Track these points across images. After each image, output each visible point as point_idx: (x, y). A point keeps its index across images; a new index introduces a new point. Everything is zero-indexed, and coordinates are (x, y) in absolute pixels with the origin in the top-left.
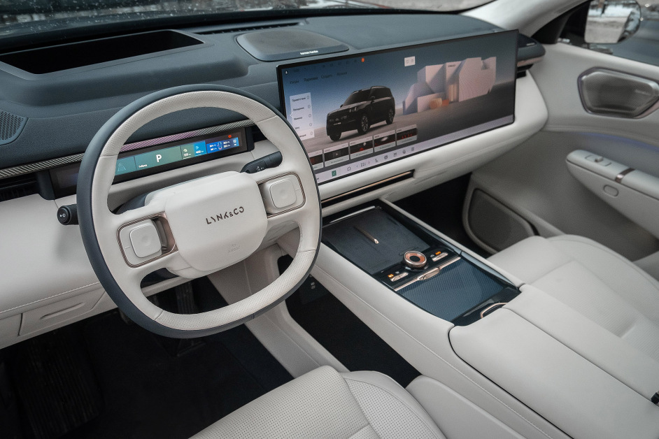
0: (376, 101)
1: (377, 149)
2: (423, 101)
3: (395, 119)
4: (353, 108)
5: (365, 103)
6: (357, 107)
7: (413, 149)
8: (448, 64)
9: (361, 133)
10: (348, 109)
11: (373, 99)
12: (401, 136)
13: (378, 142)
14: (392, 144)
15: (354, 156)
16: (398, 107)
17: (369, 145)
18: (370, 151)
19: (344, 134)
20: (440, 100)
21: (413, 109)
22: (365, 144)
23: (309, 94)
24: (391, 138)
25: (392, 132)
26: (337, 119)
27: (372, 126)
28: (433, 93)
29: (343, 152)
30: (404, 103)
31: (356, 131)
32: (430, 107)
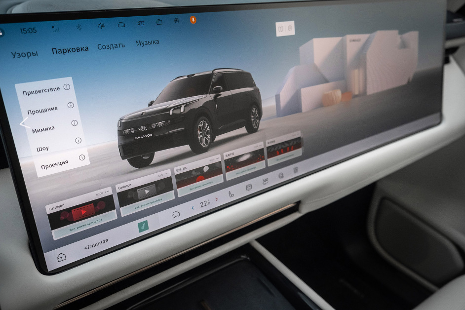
0: (224, 94)
1: (231, 175)
2: (310, 95)
3: (263, 124)
4: (179, 107)
5: (202, 99)
6: (186, 105)
7: (296, 170)
8: (349, 37)
9: (197, 150)
10: (168, 109)
11: (218, 92)
12: (274, 151)
13: (233, 164)
14: (260, 165)
15: (183, 191)
16: (268, 104)
17: (214, 170)
18: (218, 180)
19: (159, 155)
20: (339, 93)
21: (294, 107)
22: (206, 169)
23: (69, 80)
24: (257, 156)
25: (259, 145)
26: (143, 129)
27: (218, 138)
28: (326, 81)
29: (163, 186)
30: (278, 97)
31: (186, 148)
32: (323, 103)
